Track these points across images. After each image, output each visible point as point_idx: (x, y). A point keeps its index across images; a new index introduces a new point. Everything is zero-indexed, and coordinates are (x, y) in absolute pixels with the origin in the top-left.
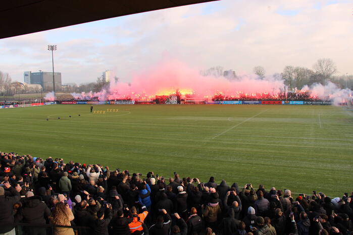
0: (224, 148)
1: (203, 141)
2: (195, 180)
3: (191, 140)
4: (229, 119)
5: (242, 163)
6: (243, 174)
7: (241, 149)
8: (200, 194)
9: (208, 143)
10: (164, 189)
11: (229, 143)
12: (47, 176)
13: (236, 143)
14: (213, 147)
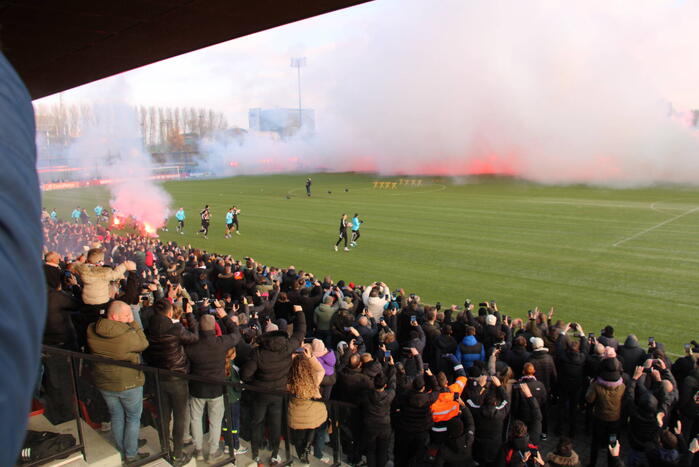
0: (639, 267)
1: (592, 250)
2: (573, 327)
3: (567, 246)
4: (652, 206)
5: (678, 302)
6: (679, 326)
7: (677, 271)
8: (580, 358)
9: (603, 254)
10: (504, 343)
11: (652, 257)
12: (287, 301)
13: (667, 258)
14: (613, 264)
